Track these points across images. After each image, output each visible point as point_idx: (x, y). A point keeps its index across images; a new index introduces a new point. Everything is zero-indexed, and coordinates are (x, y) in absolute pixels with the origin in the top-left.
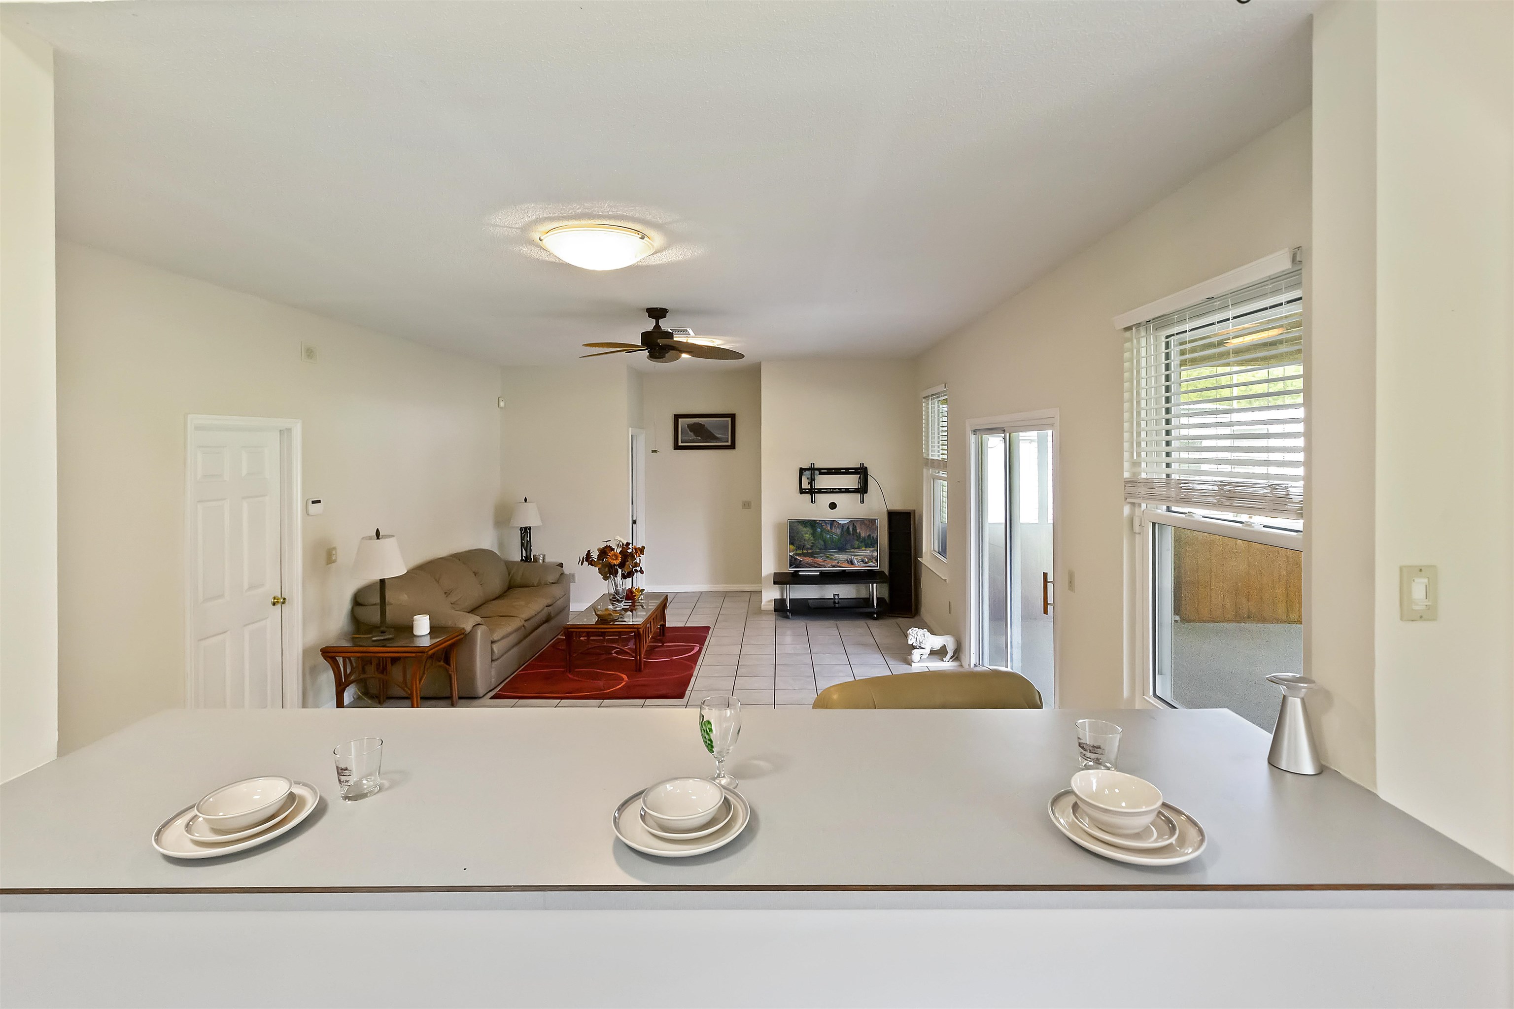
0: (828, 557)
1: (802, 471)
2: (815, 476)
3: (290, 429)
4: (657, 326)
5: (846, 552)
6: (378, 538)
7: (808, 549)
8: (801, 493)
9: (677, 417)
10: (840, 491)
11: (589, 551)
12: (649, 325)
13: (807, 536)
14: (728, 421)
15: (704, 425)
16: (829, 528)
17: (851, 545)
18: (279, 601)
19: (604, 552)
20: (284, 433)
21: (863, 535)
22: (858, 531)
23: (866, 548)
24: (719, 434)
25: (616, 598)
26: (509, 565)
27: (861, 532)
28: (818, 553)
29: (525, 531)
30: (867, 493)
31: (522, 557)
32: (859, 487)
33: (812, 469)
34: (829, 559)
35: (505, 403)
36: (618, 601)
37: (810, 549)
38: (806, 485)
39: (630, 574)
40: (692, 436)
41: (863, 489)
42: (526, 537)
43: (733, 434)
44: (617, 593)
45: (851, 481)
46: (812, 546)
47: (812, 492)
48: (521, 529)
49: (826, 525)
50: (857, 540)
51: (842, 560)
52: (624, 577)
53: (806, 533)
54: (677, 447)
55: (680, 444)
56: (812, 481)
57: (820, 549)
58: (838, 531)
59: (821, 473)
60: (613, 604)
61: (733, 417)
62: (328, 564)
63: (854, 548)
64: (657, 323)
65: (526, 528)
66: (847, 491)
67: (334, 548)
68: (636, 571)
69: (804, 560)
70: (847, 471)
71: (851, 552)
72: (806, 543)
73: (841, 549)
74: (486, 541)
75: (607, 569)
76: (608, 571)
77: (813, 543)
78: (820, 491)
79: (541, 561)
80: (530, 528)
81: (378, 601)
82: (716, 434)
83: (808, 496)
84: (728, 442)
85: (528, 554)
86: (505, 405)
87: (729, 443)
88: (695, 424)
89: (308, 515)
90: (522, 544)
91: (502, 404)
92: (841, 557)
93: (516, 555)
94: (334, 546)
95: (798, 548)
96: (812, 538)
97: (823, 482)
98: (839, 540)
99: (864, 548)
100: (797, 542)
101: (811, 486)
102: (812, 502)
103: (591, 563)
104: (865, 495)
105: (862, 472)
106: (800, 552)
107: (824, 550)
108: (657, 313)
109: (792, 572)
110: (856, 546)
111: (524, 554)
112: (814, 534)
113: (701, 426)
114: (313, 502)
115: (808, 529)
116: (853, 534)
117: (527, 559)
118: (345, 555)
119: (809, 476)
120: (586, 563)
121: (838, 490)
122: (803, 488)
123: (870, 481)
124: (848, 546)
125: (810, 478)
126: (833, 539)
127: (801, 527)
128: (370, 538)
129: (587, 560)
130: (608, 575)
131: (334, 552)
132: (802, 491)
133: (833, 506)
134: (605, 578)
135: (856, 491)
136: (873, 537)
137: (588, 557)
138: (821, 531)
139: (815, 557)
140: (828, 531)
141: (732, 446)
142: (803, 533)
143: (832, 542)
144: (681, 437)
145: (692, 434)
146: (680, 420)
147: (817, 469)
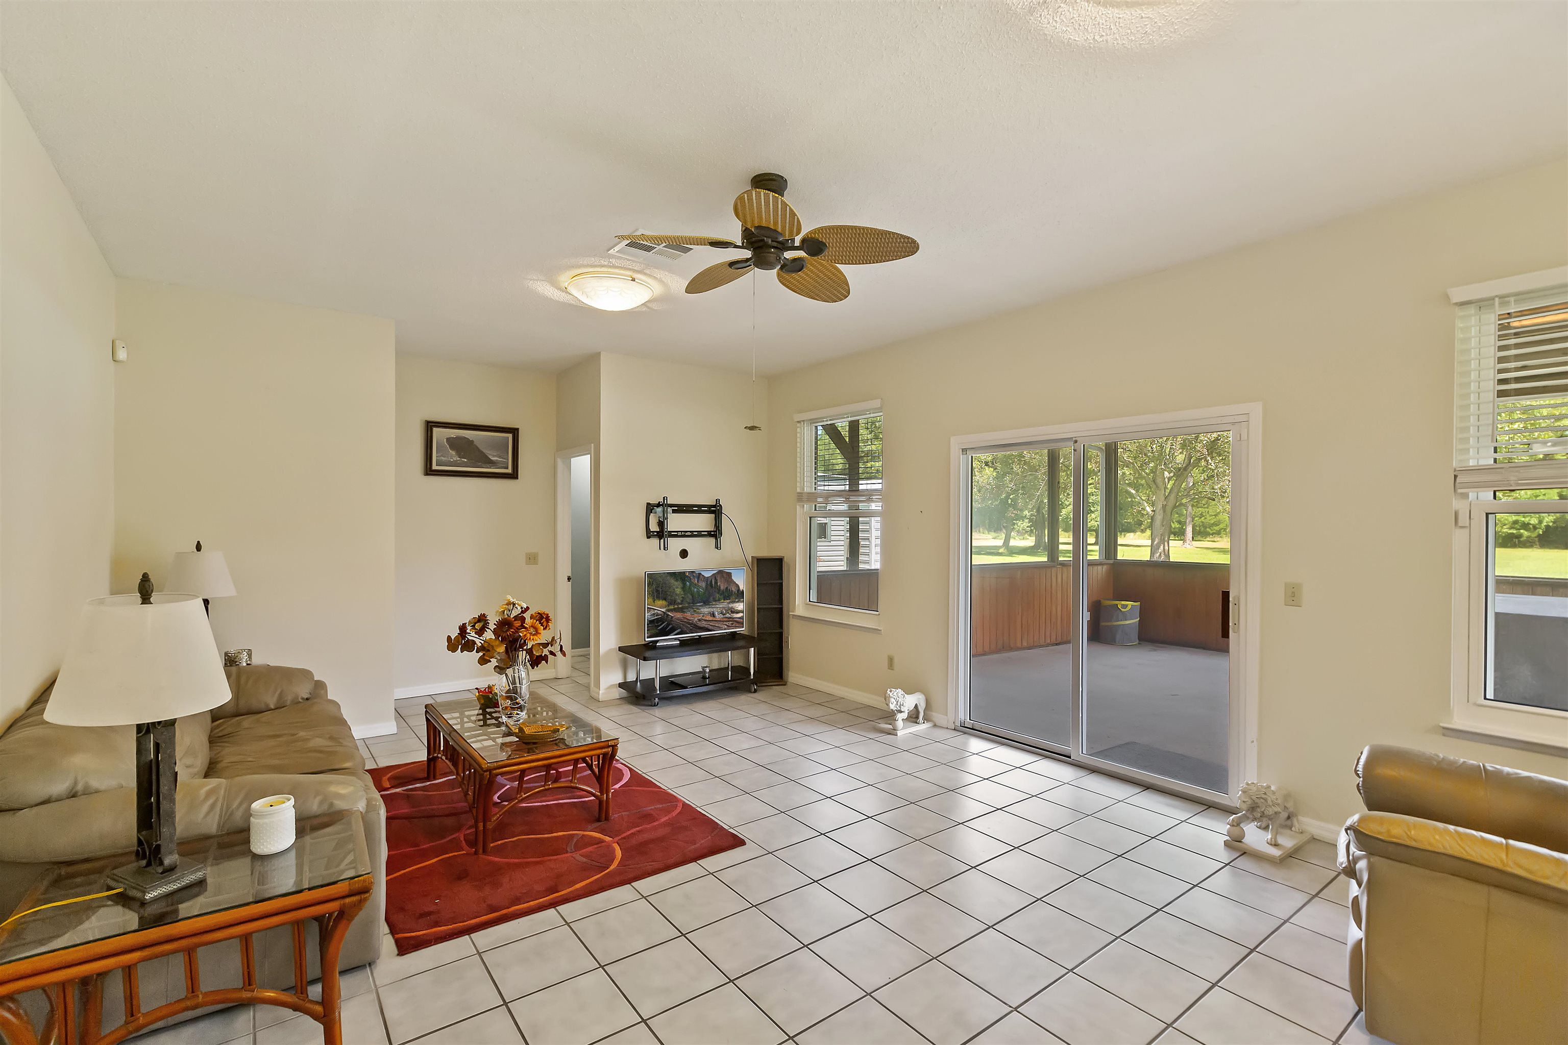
0: (695, 611)
1: (650, 507)
2: (667, 514)
5: (709, 605)
7: (679, 604)
8: (647, 537)
9: (429, 426)
10: (692, 534)
13: (678, 591)
14: (507, 438)
15: (472, 441)
16: (696, 582)
17: (713, 599)
21: (722, 588)
22: (719, 584)
23: (724, 600)
24: (494, 456)
27: (721, 585)
28: (687, 608)
30: (721, 537)
32: (713, 530)
33: (663, 505)
34: (696, 613)
37: (681, 604)
38: (654, 527)
40: (453, 455)
43: (515, 458)
46: (682, 601)
47: (662, 534)
49: (694, 578)
50: (718, 593)
51: (706, 613)
53: (677, 588)
54: (429, 471)
55: (435, 467)
56: (662, 520)
57: (689, 603)
58: (703, 584)
59: (674, 511)
61: (514, 432)
63: (715, 601)
66: (699, 534)
69: (675, 616)
70: (699, 509)
71: (713, 605)
72: (677, 597)
73: (706, 603)
77: (682, 597)
78: (671, 534)
82: (490, 456)
83: (656, 541)
84: (507, 468)
87: (509, 471)
88: (459, 438)
92: (705, 610)
95: (670, 604)
96: (682, 593)
97: (676, 522)
98: (704, 593)
99: (722, 601)
100: (669, 598)
101: (661, 528)
102: (660, 548)
104: (720, 540)
105: (715, 510)
106: (672, 607)
107: (692, 605)
110: (717, 599)
112: (683, 588)
113: (469, 443)
115: (679, 582)
116: (715, 587)
119: (659, 514)
121: (689, 533)
122: (650, 530)
123: (725, 522)
124: (711, 598)
125: (660, 517)
126: (699, 593)
127: (672, 581)
132: (649, 534)
133: (684, 554)
135: (710, 534)
136: (729, 590)
138: (690, 585)
139: (684, 612)
140: (696, 585)
141: (514, 476)
142: (674, 587)
143: (699, 595)
144: (436, 456)
145: (453, 453)
146: (435, 429)
147: (671, 506)
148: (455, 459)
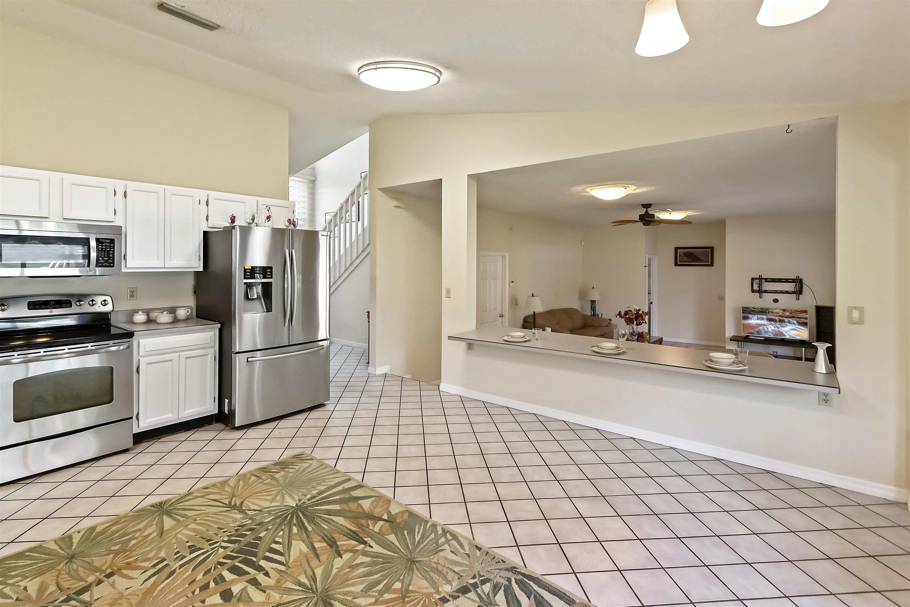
1: (753, 279)
2: (762, 283)
3: (505, 256)
4: (647, 212)
6: (533, 296)
8: (752, 292)
9: (676, 249)
10: (781, 292)
11: (620, 311)
12: (643, 211)
14: (709, 251)
15: (693, 253)
18: (501, 316)
19: (626, 313)
20: (504, 257)
24: (703, 258)
25: (633, 334)
26: (585, 317)
29: (593, 302)
30: (802, 294)
31: (591, 314)
32: (796, 290)
33: (760, 278)
35: (584, 243)
36: (634, 335)
38: (756, 287)
39: (640, 324)
40: (685, 259)
41: (799, 292)
42: (593, 305)
43: (712, 259)
44: (633, 331)
45: (790, 287)
47: (760, 292)
48: (591, 301)
52: (637, 325)
54: (676, 264)
55: (678, 263)
56: (760, 285)
59: (767, 281)
60: (631, 337)
61: (712, 248)
62: (516, 305)
64: (647, 210)
65: (593, 301)
66: (787, 292)
67: (518, 300)
68: (643, 323)
70: (787, 281)
74: (575, 304)
75: (628, 320)
76: (629, 321)
78: (766, 292)
79: (600, 317)
80: (595, 301)
81: (533, 321)
82: (700, 258)
83: (758, 294)
84: (709, 262)
85: (594, 313)
86: (584, 244)
88: (688, 252)
89: (510, 286)
90: (591, 308)
91: (583, 243)
93: (589, 313)
94: (517, 299)
97: (767, 286)
101: (760, 288)
102: (760, 298)
103: (621, 317)
104: (800, 296)
105: (799, 282)
108: (647, 206)
109: (745, 336)
111: (592, 313)
113: (691, 253)
114: (512, 282)
117: (594, 315)
118: (522, 302)
119: (758, 283)
120: (619, 317)
121: (779, 292)
122: (754, 289)
123: (805, 288)
125: (759, 284)
128: (530, 296)
129: (619, 315)
130: (629, 323)
131: (518, 301)
132: (753, 291)
133: (776, 301)
134: (628, 324)
135: (794, 293)
137: (620, 314)
141: (712, 265)
144: (679, 259)
145: (686, 258)
146: (678, 250)
147: (763, 279)
148: (686, 260)
